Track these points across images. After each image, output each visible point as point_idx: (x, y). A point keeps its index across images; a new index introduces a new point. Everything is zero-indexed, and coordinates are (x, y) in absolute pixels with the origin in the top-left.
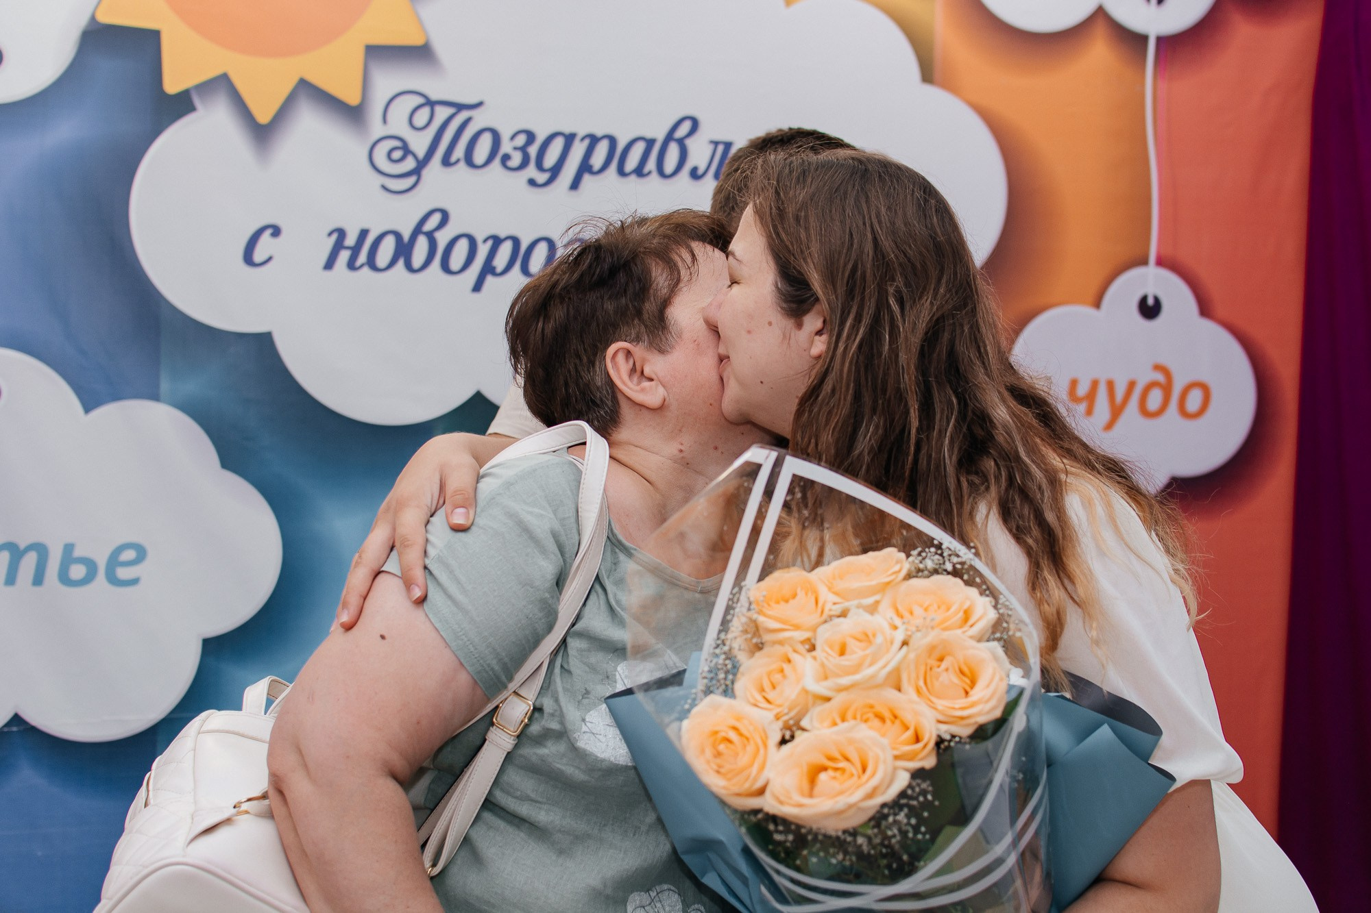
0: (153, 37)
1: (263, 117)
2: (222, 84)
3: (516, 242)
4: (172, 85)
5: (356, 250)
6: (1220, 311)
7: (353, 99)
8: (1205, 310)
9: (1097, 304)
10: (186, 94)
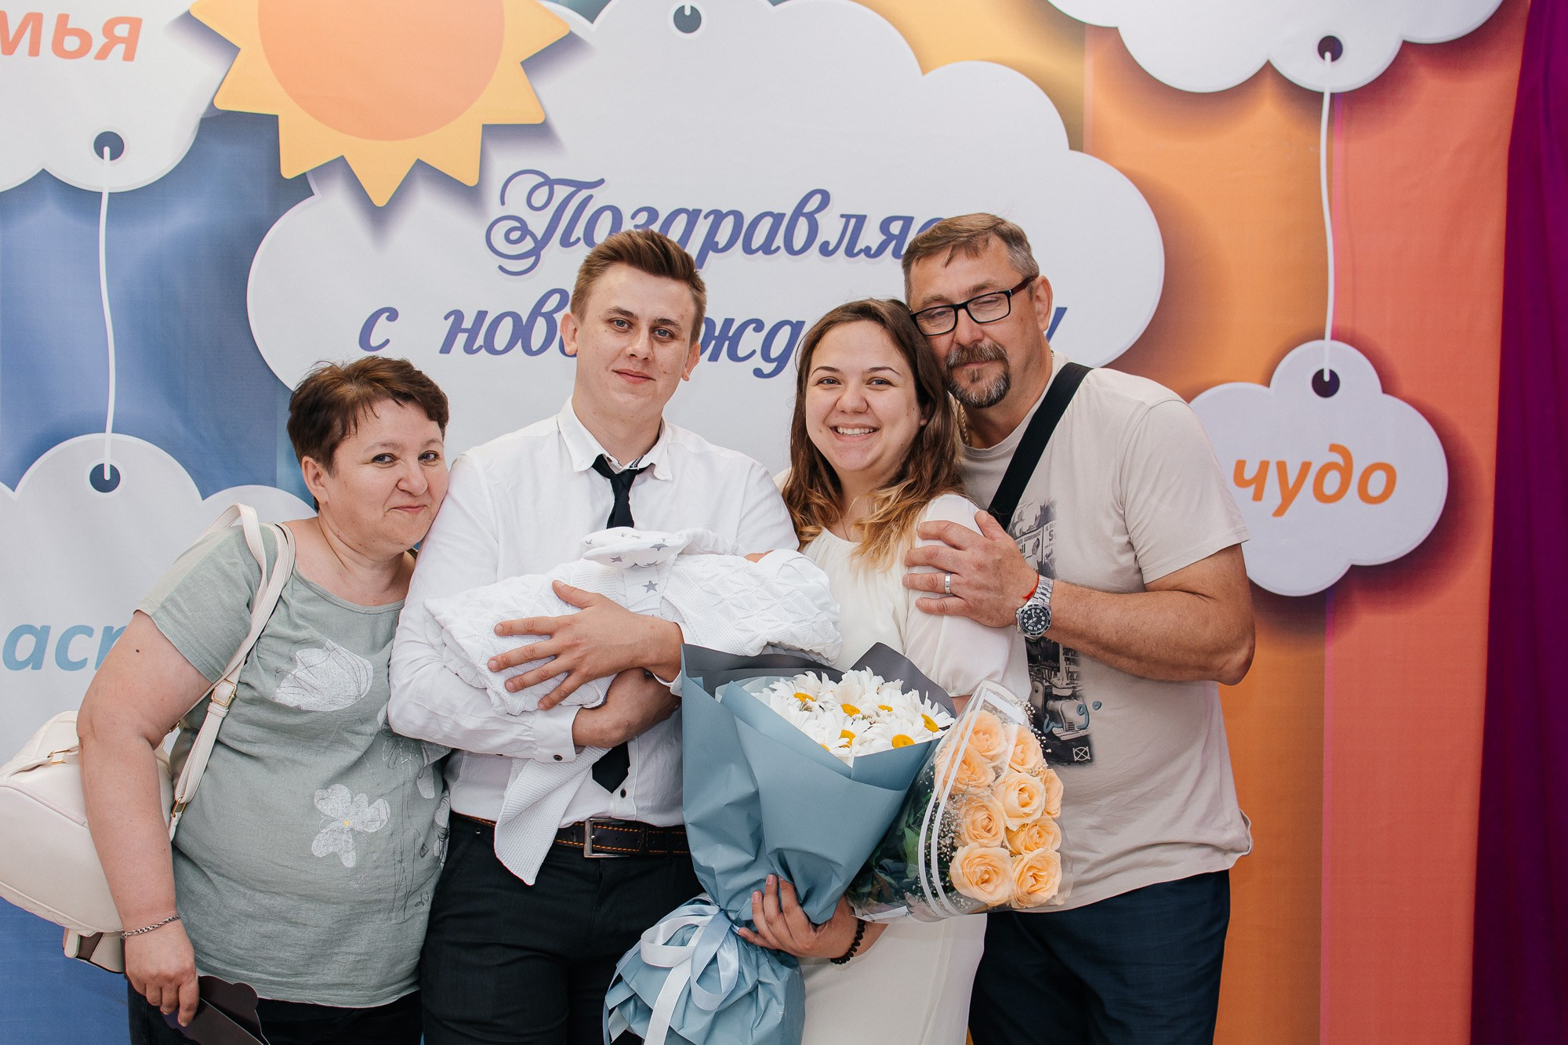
0: (270, 123)
1: (380, 200)
2: (340, 167)
4: (289, 171)
5: (473, 333)
6: (1406, 387)
7: (471, 180)
8: (1388, 386)
9: (1267, 383)
10: (303, 178)
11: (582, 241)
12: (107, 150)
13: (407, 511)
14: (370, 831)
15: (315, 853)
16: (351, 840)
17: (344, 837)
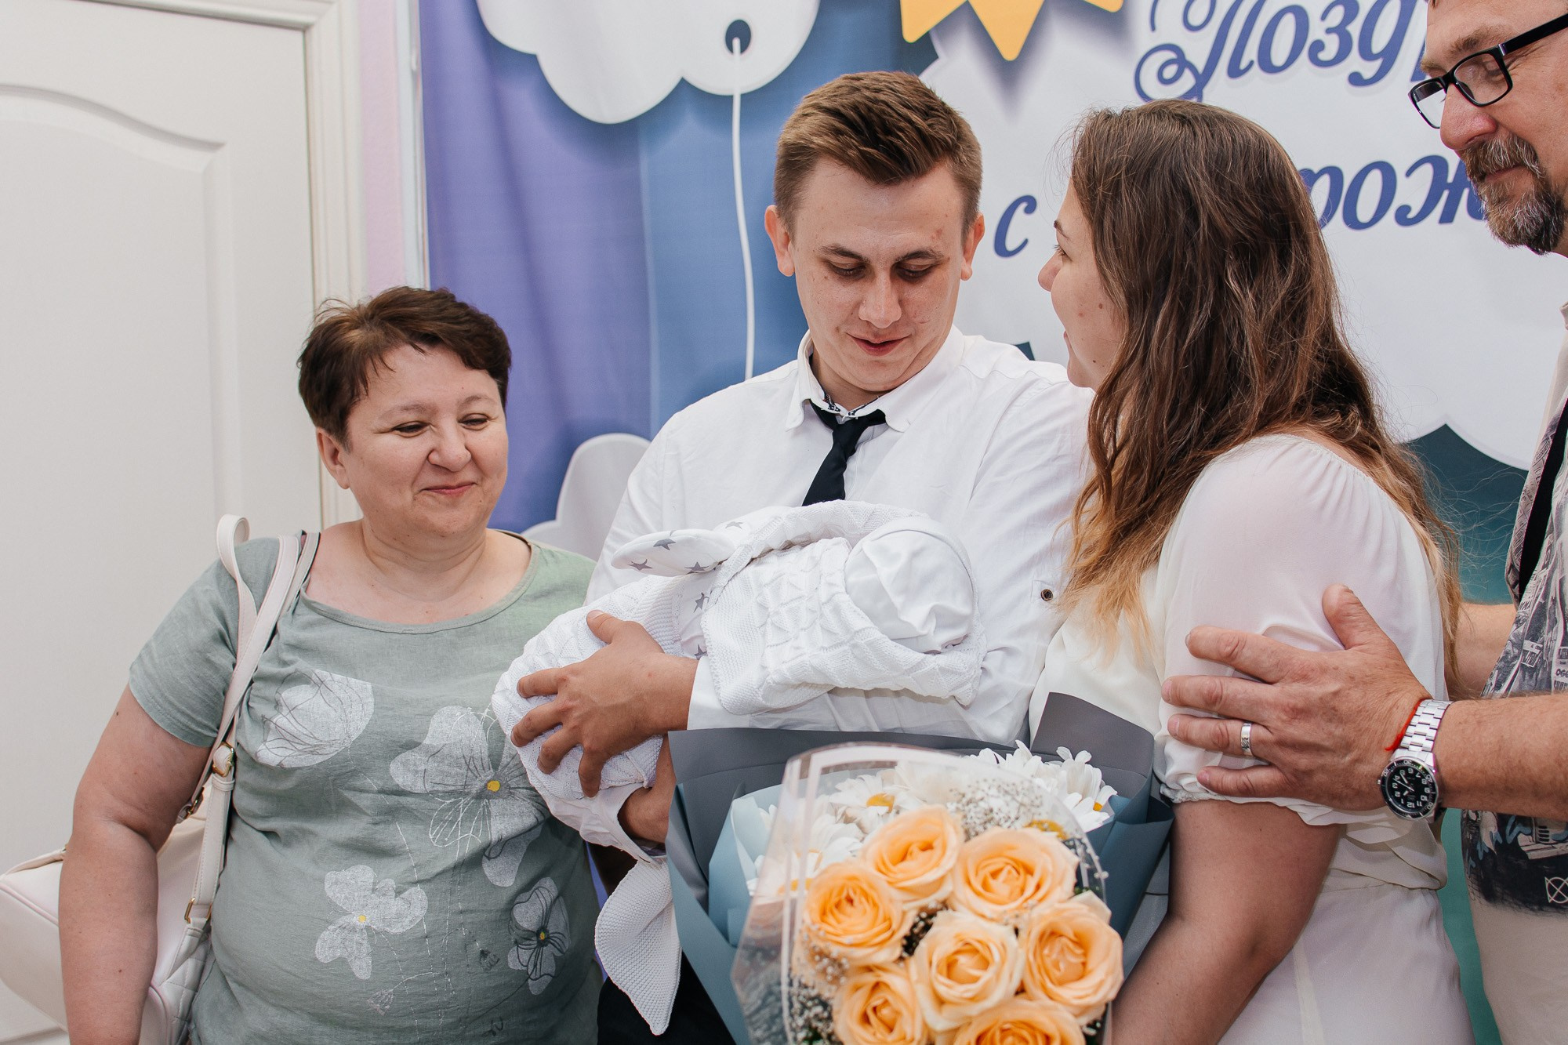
1: (1011, 51)
2: (964, 17)
3: (1335, 173)
4: (911, 33)
7: (1114, 4)
10: (926, 39)
11: (1256, 67)
12: (736, 42)
13: (444, 493)
14: (394, 931)
15: (320, 957)
16: (365, 942)
17: (357, 937)
